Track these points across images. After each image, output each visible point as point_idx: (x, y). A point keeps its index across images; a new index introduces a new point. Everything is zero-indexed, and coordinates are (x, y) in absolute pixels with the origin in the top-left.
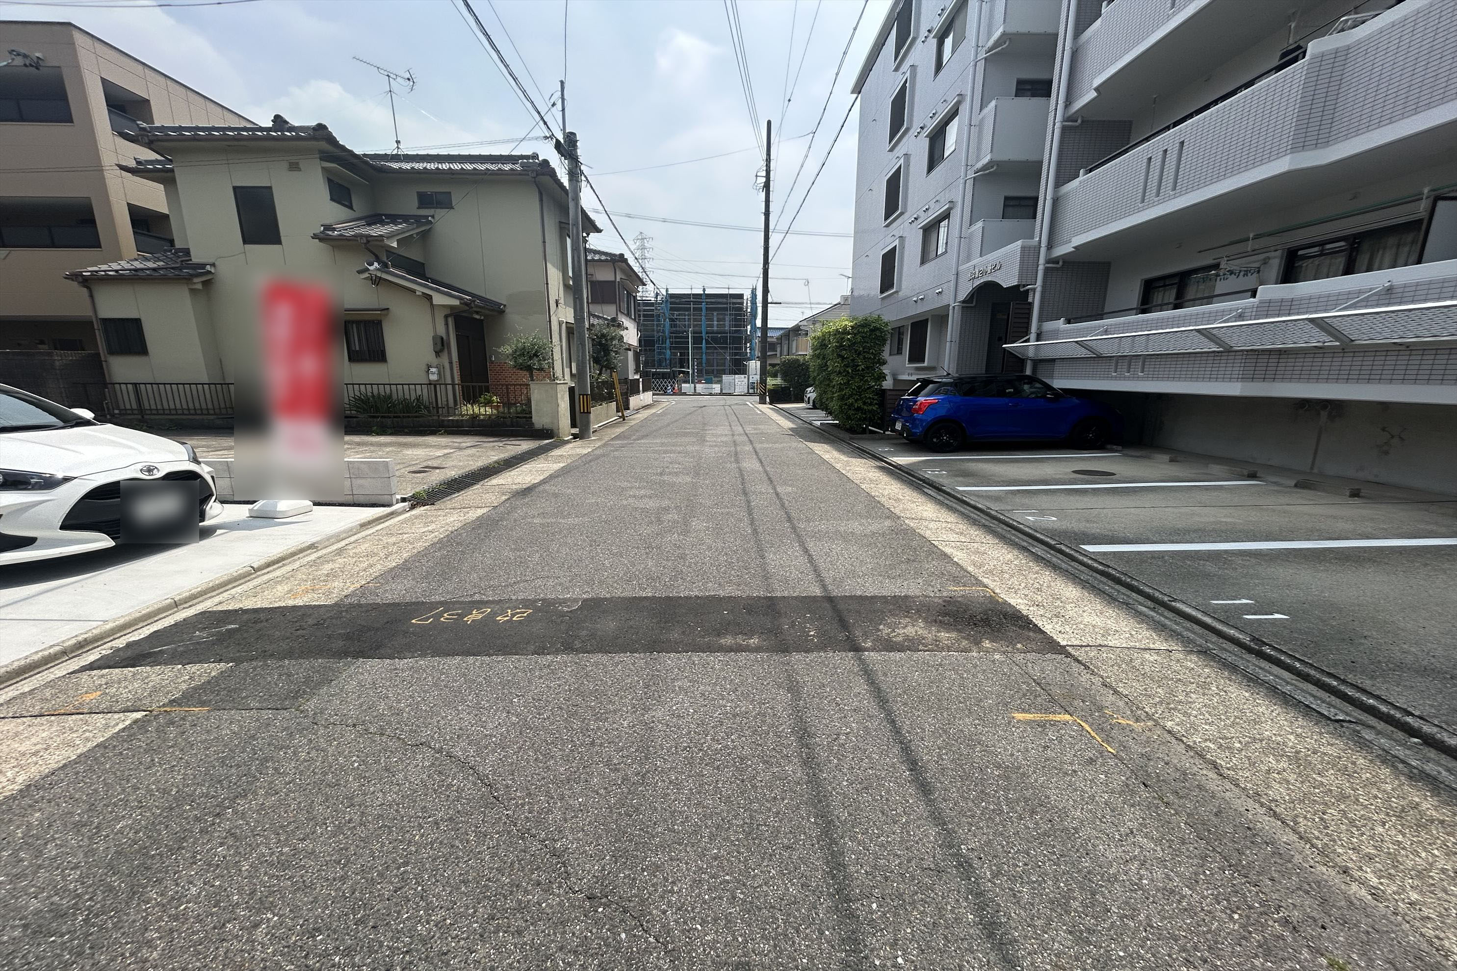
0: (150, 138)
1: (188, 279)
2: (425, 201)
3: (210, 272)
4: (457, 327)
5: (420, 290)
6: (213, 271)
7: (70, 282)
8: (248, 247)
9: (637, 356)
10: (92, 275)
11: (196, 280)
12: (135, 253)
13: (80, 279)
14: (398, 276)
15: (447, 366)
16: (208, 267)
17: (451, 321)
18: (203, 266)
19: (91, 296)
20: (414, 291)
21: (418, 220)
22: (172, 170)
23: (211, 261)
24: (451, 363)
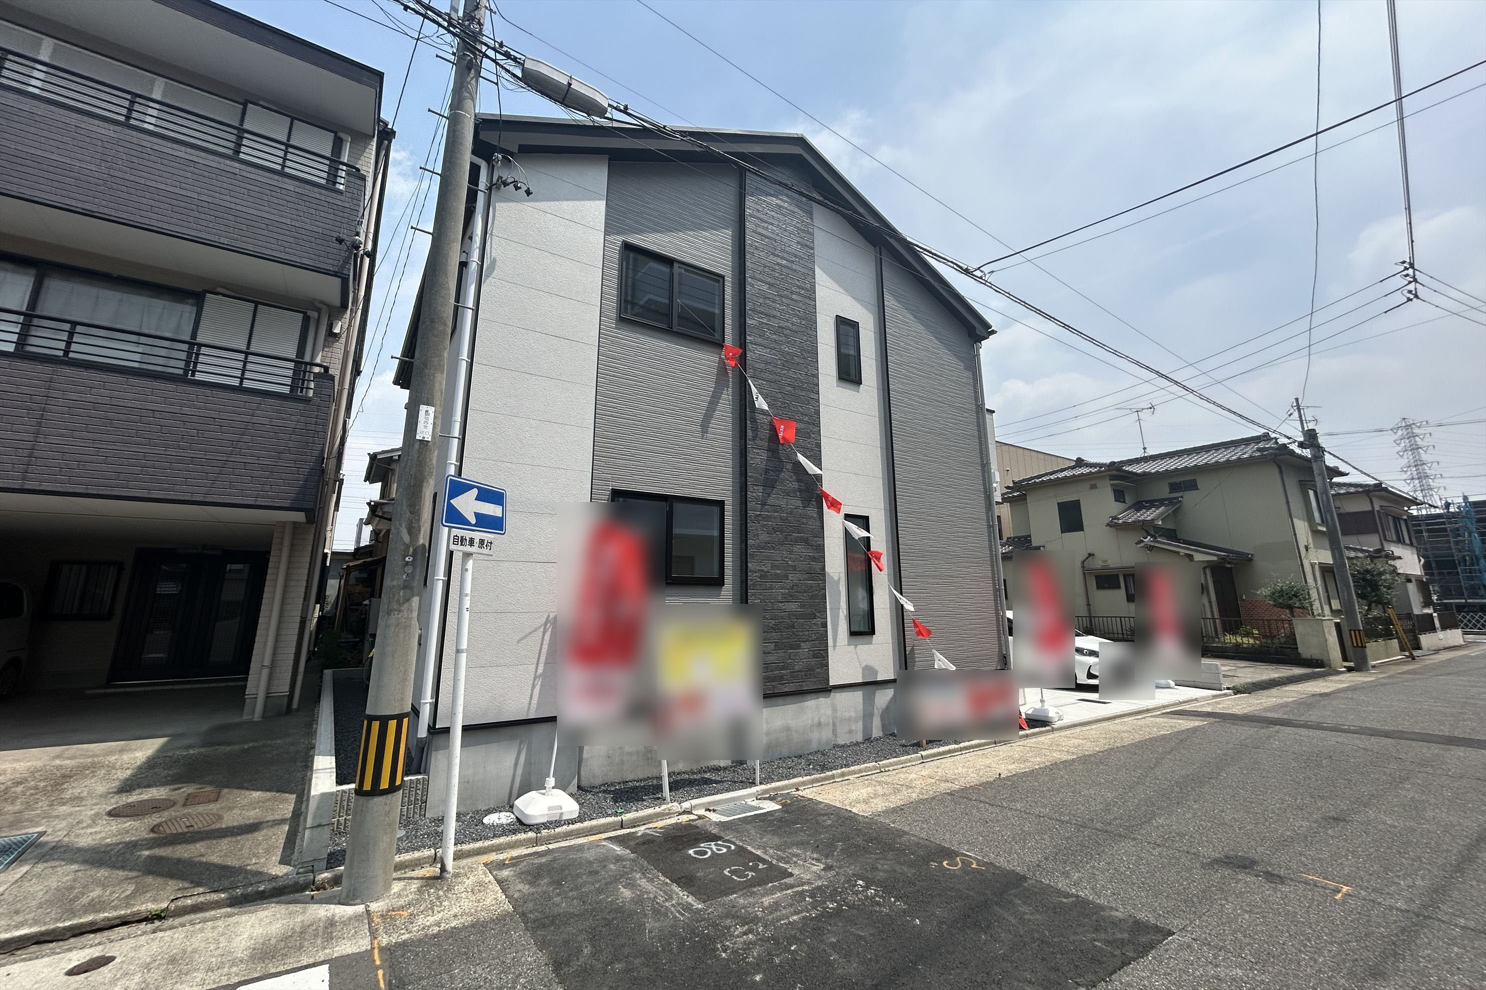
2: (1174, 488)
4: (1213, 575)
5: (1183, 551)
8: (1065, 534)
9: (1423, 587)
14: (1163, 542)
15: (1207, 604)
17: (1208, 571)
18: (1039, 547)
20: (1178, 553)
21: (1171, 502)
23: (1042, 544)
24: (1210, 602)
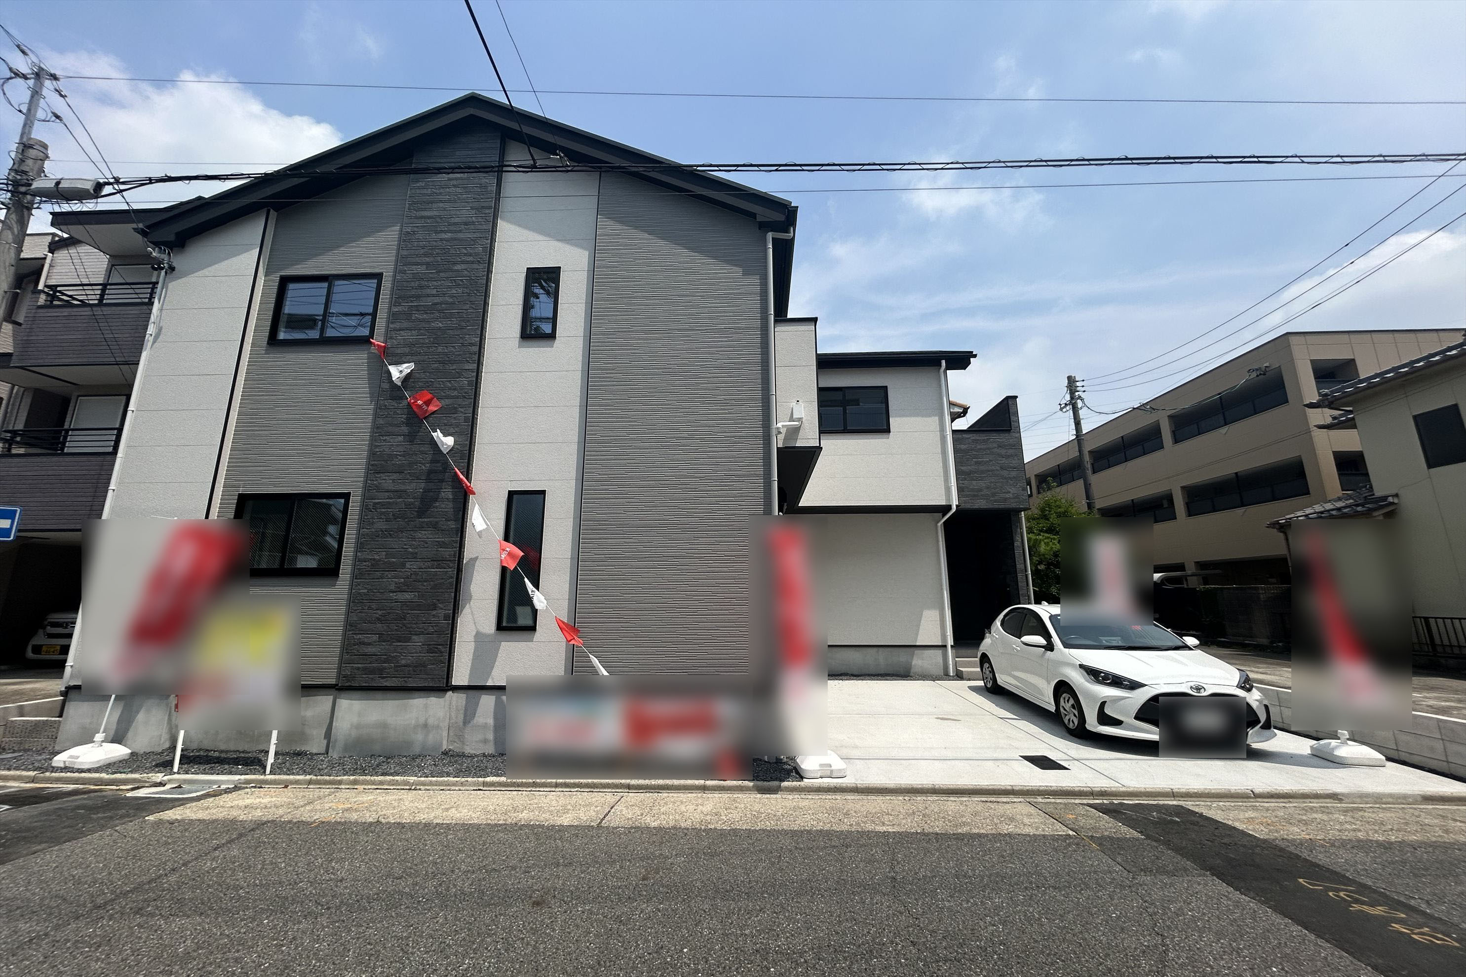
0: (1330, 400)
1: (1368, 514)
3: (1392, 504)
6: (1396, 501)
7: (1271, 529)
8: (1433, 470)
10: (1286, 522)
11: (1376, 514)
12: (1340, 493)
13: (1277, 526)
16: (1390, 499)
18: (1385, 498)
19: (1287, 539)
22: (1353, 419)
23: (1394, 492)
